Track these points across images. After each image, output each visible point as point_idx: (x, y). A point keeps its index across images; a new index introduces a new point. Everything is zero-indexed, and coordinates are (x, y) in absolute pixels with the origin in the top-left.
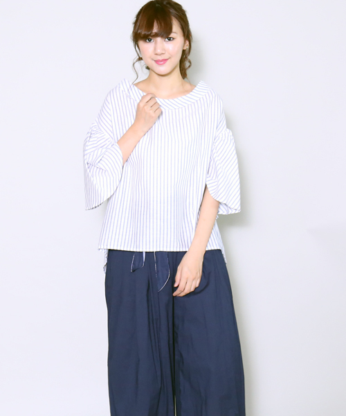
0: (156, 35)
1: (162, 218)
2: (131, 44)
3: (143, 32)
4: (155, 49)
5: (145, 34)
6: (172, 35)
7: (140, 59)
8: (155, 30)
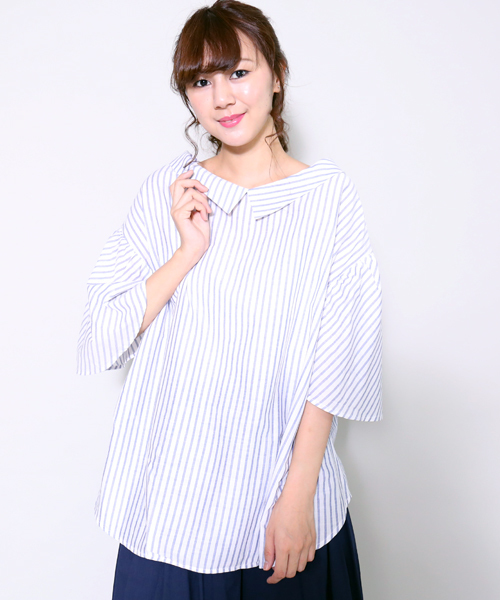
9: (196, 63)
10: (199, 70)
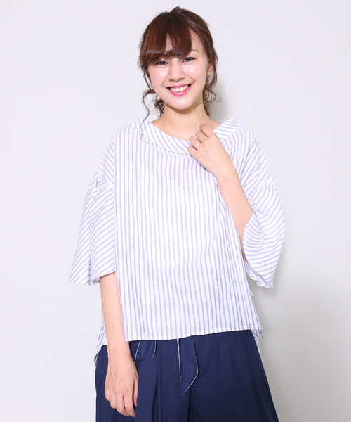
0: (171, 55)
1: (188, 291)
2: (140, 72)
3: (153, 52)
4: (170, 73)
5: (155, 55)
6: (192, 54)
7: (152, 91)
8: (169, 46)
9: (160, 50)
10: (162, 55)
